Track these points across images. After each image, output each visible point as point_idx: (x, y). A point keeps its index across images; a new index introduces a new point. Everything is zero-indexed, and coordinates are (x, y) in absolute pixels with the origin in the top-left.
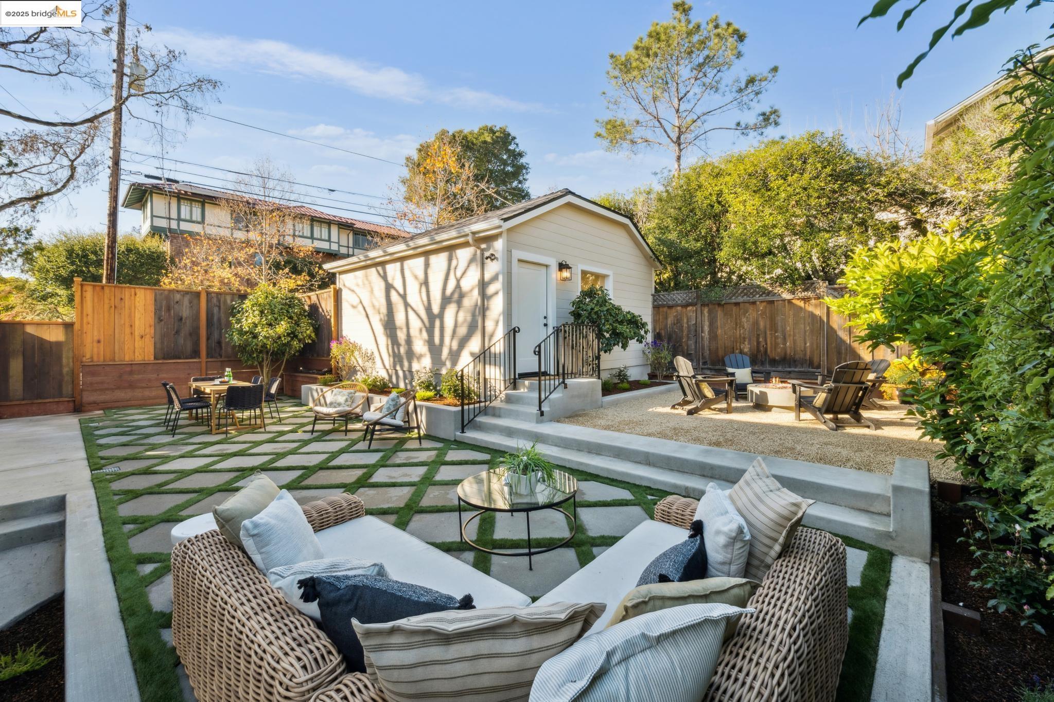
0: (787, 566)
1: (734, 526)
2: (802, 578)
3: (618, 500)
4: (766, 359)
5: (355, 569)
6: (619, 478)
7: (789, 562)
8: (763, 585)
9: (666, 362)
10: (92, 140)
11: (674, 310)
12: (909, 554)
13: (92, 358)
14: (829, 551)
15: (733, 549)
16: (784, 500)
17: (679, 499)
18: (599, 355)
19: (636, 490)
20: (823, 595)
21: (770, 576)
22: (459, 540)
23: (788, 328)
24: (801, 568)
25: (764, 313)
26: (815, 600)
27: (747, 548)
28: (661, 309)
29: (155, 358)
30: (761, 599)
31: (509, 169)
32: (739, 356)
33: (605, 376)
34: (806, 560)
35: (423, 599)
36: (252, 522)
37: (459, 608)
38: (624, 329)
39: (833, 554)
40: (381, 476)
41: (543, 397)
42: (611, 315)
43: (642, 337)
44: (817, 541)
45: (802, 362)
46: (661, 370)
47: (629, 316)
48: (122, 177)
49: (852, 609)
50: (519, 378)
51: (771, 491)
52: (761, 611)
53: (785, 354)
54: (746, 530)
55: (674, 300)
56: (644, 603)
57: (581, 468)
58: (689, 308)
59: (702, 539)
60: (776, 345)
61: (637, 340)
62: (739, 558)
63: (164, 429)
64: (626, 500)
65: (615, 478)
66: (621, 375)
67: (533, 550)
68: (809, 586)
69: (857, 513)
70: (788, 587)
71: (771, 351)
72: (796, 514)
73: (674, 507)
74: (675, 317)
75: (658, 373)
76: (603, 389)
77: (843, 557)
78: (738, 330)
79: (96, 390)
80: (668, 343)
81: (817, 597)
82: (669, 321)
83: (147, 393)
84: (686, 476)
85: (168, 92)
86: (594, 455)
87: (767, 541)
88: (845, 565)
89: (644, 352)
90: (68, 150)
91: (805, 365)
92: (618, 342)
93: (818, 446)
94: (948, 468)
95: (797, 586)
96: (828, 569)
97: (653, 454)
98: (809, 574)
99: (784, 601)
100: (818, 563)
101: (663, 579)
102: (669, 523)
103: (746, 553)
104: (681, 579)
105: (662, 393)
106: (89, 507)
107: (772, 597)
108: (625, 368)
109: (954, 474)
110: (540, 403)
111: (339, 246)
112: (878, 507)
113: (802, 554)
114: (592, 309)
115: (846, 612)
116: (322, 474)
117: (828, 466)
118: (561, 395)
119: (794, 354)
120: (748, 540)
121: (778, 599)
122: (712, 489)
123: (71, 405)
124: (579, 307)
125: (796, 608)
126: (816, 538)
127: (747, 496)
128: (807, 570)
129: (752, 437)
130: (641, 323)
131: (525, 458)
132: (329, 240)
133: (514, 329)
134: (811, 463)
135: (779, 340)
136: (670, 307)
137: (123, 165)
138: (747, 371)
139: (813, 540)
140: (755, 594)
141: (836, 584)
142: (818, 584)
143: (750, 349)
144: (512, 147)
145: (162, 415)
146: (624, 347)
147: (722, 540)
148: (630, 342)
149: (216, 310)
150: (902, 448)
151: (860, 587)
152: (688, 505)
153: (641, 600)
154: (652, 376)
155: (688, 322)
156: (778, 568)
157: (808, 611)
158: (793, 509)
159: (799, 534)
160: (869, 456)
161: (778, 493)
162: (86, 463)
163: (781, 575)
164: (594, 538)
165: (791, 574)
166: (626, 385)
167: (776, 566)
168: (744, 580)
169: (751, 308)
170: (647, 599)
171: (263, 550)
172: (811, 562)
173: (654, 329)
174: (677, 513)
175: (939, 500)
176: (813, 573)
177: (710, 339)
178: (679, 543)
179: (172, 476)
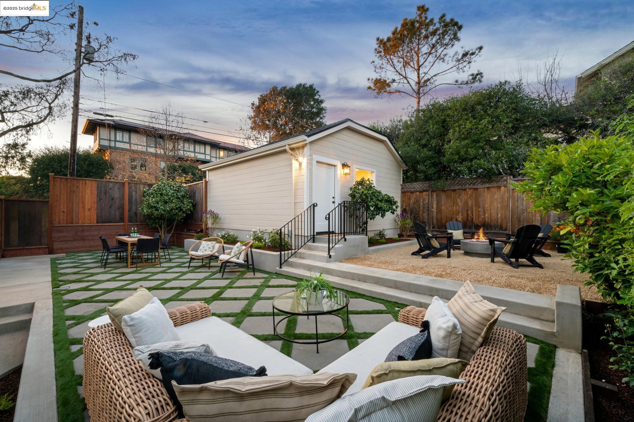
0: (487, 352)
1: (450, 324)
2: (497, 360)
3: (376, 310)
4: (472, 225)
5: (190, 348)
6: (378, 297)
7: (488, 349)
8: (470, 363)
9: (409, 226)
10: (62, 91)
11: (414, 194)
12: (568, 347)
13: (59, 221)
14: (515, 342)
15: (450, 340)
16: (485, 307)
17: (415, 308)
18: (367, 221)
19: (388, 304)
20: (512, 372)
21: (475, 358)
22: (273, 333)
23: (487, 206)
24: (497, 353)
25: (471, 196)
26: (506, 375)
27: (460, 339)
28: (406, 194)
29: (97, 222)
30: (468, 374)
31: (315, 110)
32: (455, 223)
33: (371, 235)
34: (500, 348)
35: (231, 369)
36: (129, 317)
37: (255, 375)
38: (383, 205)
39: (518, 344)
40: (228, 293)
41: (331, 246)
42: (375, 196)
43: (394, 210)
44: (508, 336)
45: (496, 227)
46: (406, 231)
47: (386, 197)
48: (80, 114)
49: (530, 382)
50: (317, 235)
51: (476, 302)
52: (469, 382)
53: (485, 222)
54: (459, 327)
55: (415, 188)
56: (386, 374)
57: (354, 290)
58: (424, 193)
59: (429, 333)
60: (479, 216)
61: (391, 212)
62: (454, 346)
63: (100, 264)
64: (381, 310)
65: (375, 296)
66: (381, 234)
67: (319, 341)
68: (502, 365)
69: (532, 320)
70: (488, 366)
71: (476, 220)
72: (493, 317)
73: (411, 313)
74: (415, 198)
75: (404, 233)
76: (369, 243)
77: (525, 347)
78: (455, 207)
79: (61, 241)
80: (411, 215)
81: (508, 373)
82: (412, 201)
83: (92, 243)
84: (420, 295)
85: (106, 61)
86: (362, 283)
87: (473, 335)
88: (526, 352)
89: (395, 221)
90: (48, 98)
91: (497, 229)
92: (379, 213)
93: (506, 278)
94: (592, 292)
95: (494, 365)
96: (515, 354)
97: (400, 282)
98: (502, 357)
99: (485, 376)
100: (508, 350)
101: (401, 358)
102: (407, 323)
103: (459, 343)
104: (413, 359)
105: (406, 245)
106: (47, 310)
107: (477, 373)
108: (383, 230)
109: (596, 296)
110: (329, 250)
111: (211, 157)
112: (546, 316)
113: (497, 344)
114: (363, 192)
115: (526, 384)
116: (192, 291)
117: (512, 290)
118: (342, 245)
119: (490, 222)
120: (460, 334)
121: (481, 374)
122: (436, 301)
123: (47, 250)
124: (355, 191)
125: (494, 380)
126: (506, 334)
127: (459, 305)
128: (501, 354)
129: (463, 272)
130: (394, 202)
131: (316, 282)
132: (205, 154)
133: (314, 204)
134: (502, 288)
135: (481, 213)
136: (412, 192)
137: (80, 106)
138: (461, 232)
139: (504, 335)
140: (464, 370)
141: (520, 365)
142: (509, 364)
143: (462, 219)
144: (316, 97)
145: (99, 256)
146: (383, 216)
147: (442, 333)
148: (387, 213)
149: (134, 193)
150: (561, 280)
151: (535, 368)
152: (420, 312)
153: (383, 372)
154: (400, 235)
155: (423, 202)
156: (481, 353)
157: (502, 382)
158: (491, 313)
159: (495, 331)
160: (540, 284)
161: (481, 303)
162: (51, 283)
163: (483, 358)
164: (360, 334)
165: (490, 357)
166: (383, 240)
167: (479, 351)
168: (457, 360)
169: (463, 192)
170: (387, 372)
171: (137, 335)
172: (503, 349)
173: (402, 206)
174: (413, 317)
175: (586, 313)
176: (505, 357)
177: (437, 212)
178: (414, 335)
179: (100, 292)
